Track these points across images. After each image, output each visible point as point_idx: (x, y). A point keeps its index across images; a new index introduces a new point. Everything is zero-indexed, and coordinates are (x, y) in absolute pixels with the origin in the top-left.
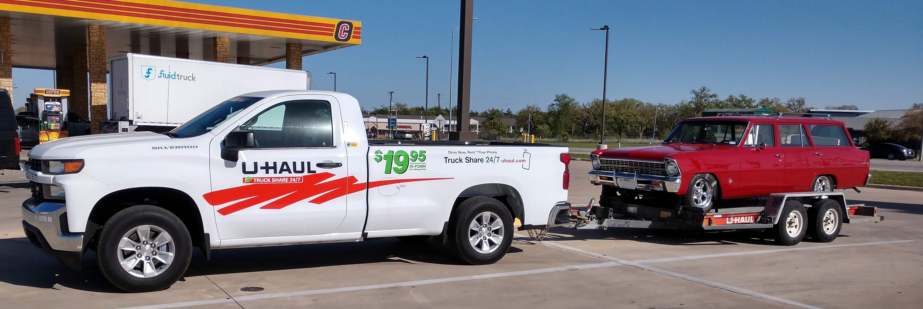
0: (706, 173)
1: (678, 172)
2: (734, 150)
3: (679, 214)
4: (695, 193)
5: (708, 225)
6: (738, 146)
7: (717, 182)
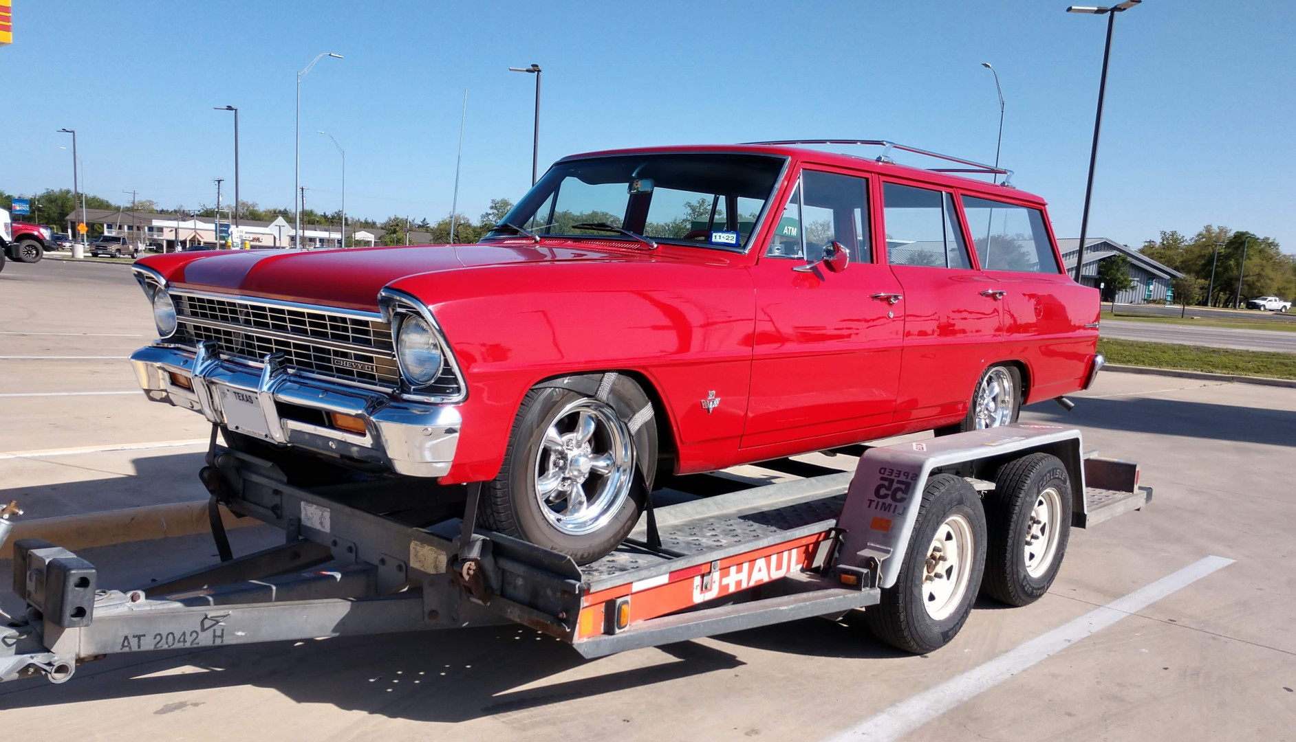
0: (604, 372)
1: (448, 370)
2: (730, 266)
3: (467, 578)
4: (555, 464)
5: (602, 631)
6: (747, 252)
7: (655, 407)
